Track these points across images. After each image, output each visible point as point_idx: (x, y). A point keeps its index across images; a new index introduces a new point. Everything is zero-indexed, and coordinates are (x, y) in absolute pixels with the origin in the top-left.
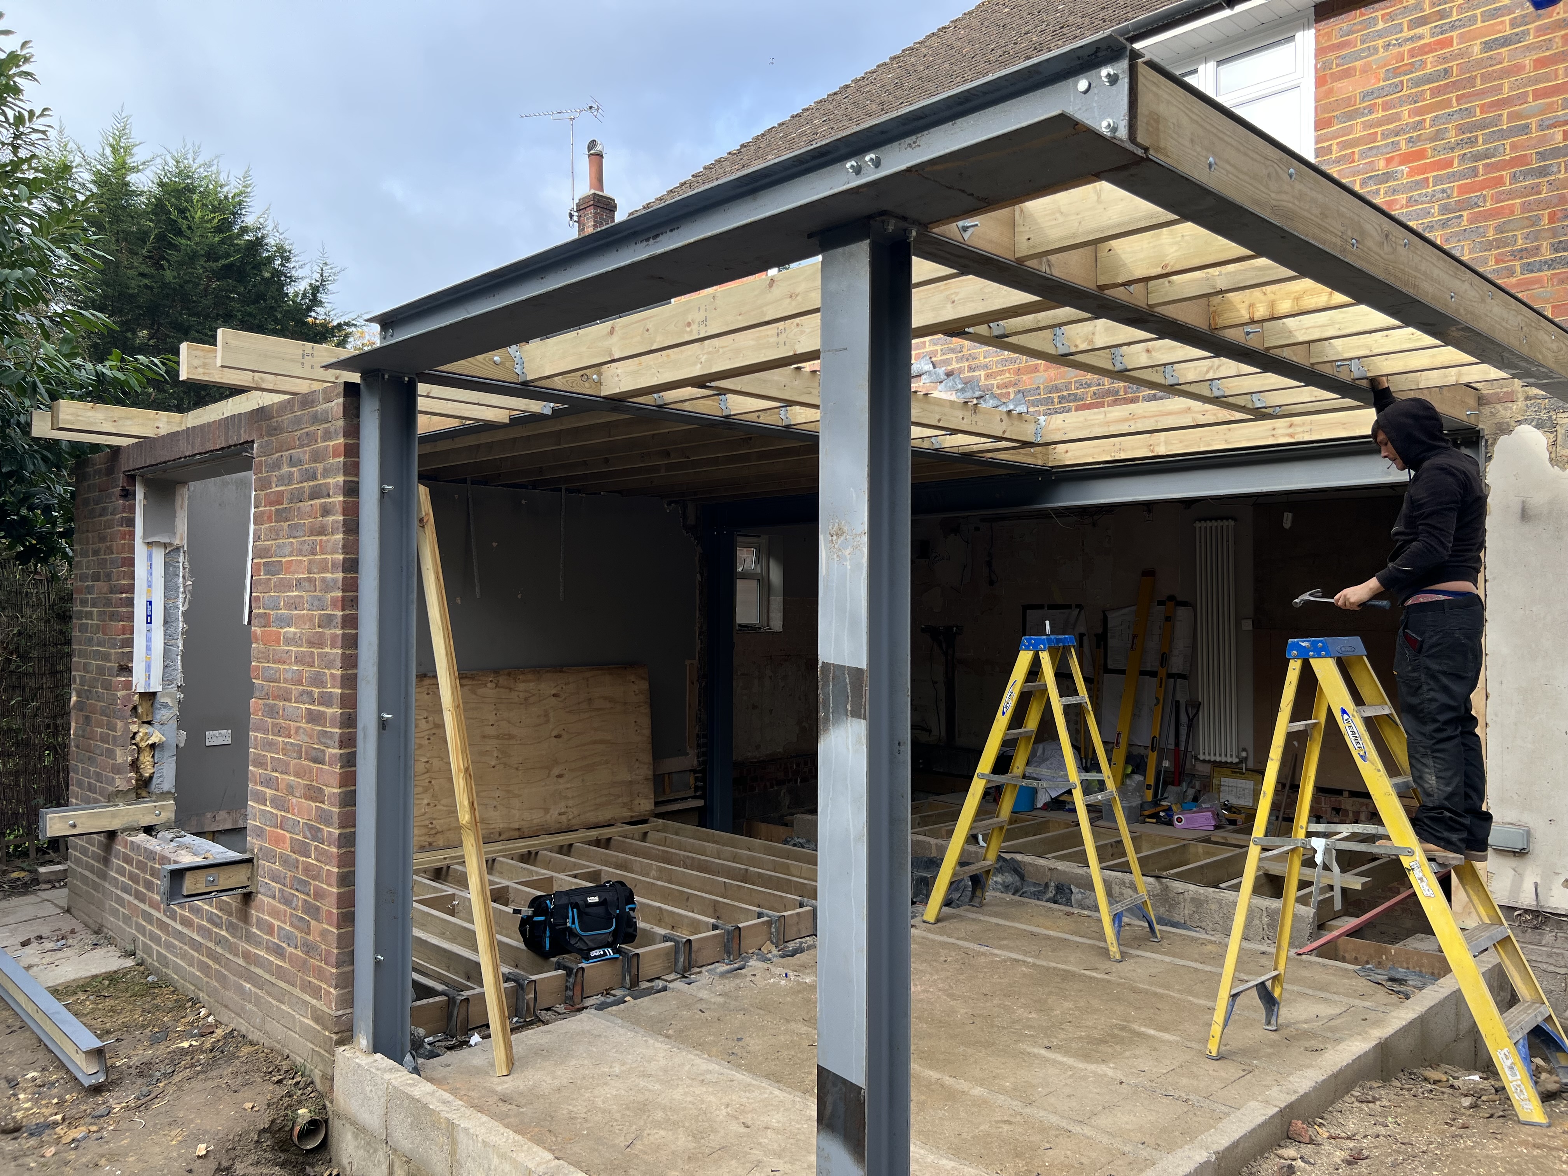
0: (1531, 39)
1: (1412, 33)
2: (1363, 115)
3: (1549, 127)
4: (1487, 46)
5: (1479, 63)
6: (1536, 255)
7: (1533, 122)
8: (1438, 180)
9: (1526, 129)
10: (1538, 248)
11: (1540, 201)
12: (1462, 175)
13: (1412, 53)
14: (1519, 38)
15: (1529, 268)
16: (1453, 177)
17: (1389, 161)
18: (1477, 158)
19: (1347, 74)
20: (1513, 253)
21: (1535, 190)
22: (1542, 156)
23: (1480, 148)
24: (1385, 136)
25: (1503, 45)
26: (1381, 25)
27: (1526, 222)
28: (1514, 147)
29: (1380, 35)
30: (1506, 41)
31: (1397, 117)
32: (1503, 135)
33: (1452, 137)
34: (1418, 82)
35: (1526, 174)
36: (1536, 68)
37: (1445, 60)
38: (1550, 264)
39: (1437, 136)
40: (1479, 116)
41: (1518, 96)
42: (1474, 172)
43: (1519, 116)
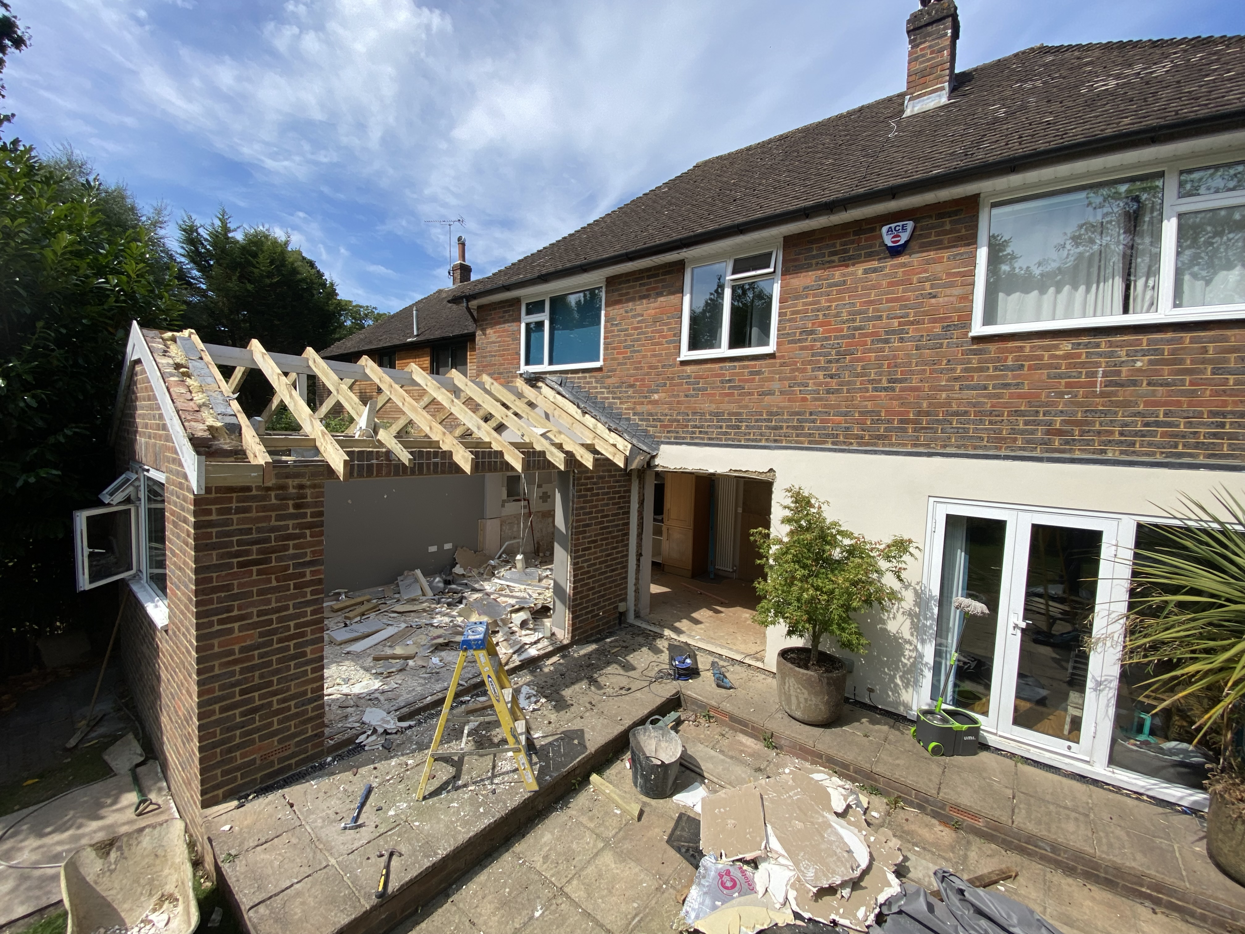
0: (886, 271)
1: (829, 259)
2: (803, 298)
3: (892, 318)
4: (865, 272)
5: (860, 280)
6: (879, 383)
7: (884, 315)
8: (836, 338)
9: (880, 318)
10: (881, 380)
11: (884, 356)
12: (848, 337)
13: (829, 269)
14: (880, 270)
15: (876, 389)
16: (843, 337)
17: (813, 324)
18: (856, 329)
19: (797, 276)
20: (869, 381)
21: (882, 350)
22: (887, 333)
23: (858, 324)
24: (813, 311)
25: (873, 272)
26: (814, 253)
27: (877, 366)
28: (874, 326)
29: (814, 257)
30: (875, 270)
31: (818, 302)
32: (869, 319)
33: (845, 316)
34: (830, 286)
35: (879, 341)
36: (887, 287)
38: (885, 389)
40: (858, 307)
41: (878, 300)
42: (854, 336)
43: (878, 310)
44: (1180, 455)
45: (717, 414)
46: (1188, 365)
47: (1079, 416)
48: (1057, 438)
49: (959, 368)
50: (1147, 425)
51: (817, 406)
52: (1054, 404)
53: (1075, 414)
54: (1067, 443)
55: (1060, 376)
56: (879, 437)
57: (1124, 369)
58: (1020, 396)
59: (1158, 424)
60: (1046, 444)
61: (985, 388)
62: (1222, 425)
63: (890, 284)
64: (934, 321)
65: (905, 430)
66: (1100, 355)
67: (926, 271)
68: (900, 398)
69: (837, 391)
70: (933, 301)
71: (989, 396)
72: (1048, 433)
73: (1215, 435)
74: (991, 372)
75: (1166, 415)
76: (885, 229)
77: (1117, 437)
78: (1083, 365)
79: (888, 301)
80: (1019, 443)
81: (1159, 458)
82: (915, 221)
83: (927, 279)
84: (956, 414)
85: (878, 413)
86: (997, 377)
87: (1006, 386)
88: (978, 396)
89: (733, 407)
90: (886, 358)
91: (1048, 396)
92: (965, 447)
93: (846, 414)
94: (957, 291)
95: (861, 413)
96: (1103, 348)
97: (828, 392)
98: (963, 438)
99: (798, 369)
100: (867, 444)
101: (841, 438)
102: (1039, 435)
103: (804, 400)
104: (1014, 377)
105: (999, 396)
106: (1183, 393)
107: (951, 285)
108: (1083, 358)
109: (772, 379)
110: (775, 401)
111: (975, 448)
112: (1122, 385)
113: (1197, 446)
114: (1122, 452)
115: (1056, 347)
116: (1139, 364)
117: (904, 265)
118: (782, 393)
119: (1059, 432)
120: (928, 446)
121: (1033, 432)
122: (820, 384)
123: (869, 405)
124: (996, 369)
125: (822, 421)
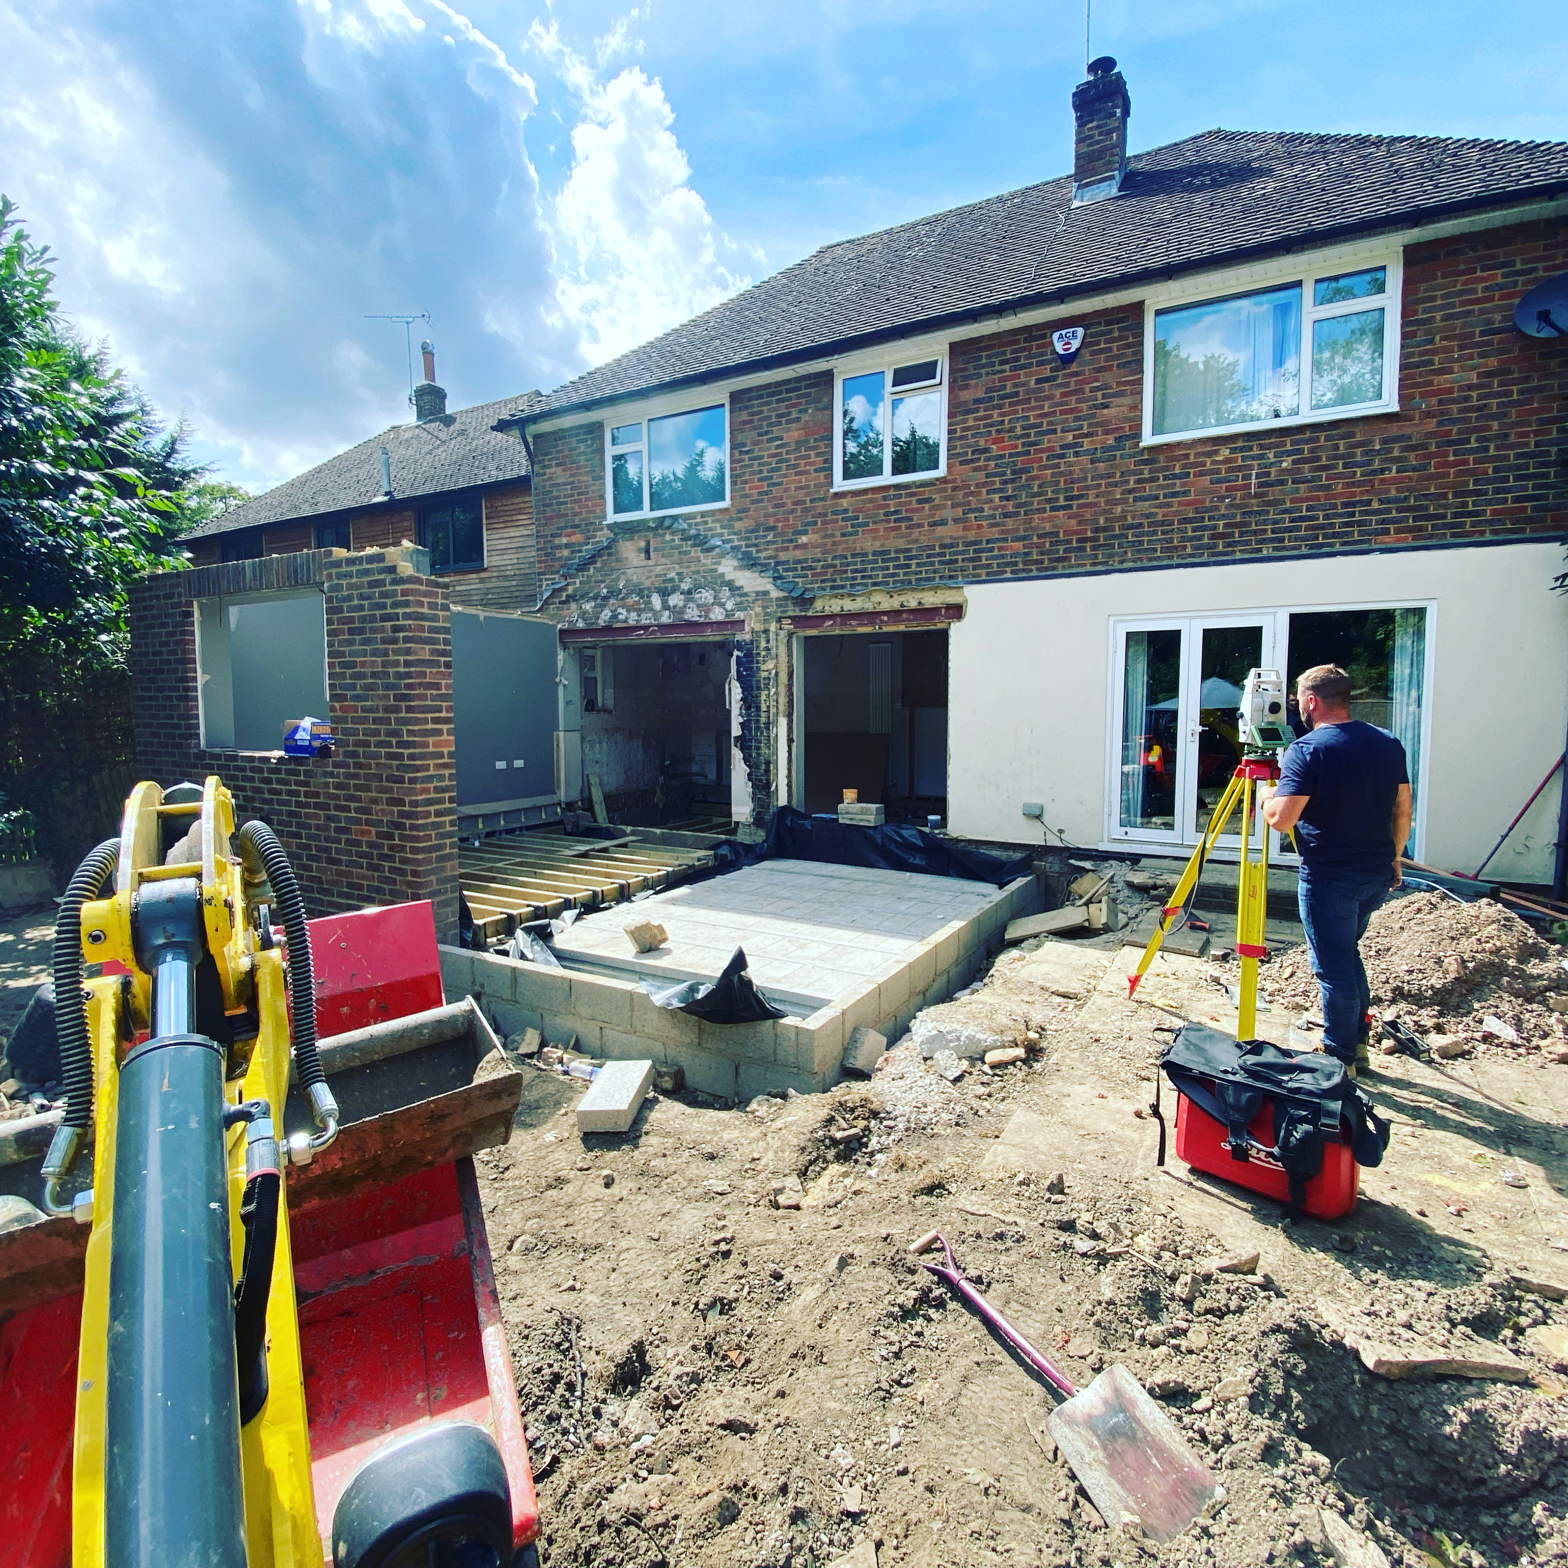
0: (1059, 381)
1: (1000, 368)
2: (974, 413)
3: (1066, 432)
4: (1038, 381)
5: (1034, 391)
6: (1057, 502)
7: (1059, 428)
8: (1011, 455)
9: (1054, 431)
10: (1058, 498)
11: (1060, 472)
12: (1023, 454)
13: (1000, 380)
14: (1054, 378)
15: (1053, 509)
16: (1018, 454)
17: (986, 441)
18: (1030, 445)
19: (965, 387)
20: (1046, 500)
21: (1057, 466)
22: (1062, 447)
23: (1032, 439)
24: (985, 426)
25: (1045, 382)
26: (984, 361)
27: (1053, 484)
28: (1049, 441)
29: (984, 366)
30: (1047, 380)
31: (991, 416)
32: (1044, 433)
33: (1019, 431)
34: (1002, 397)
35: (1054, 457)
36: (1061, 398)
37: (1016, 386)
38: (1063, 508)
39: (1011, 430)
40: (1032, 421)
41: (1052, 412)
42: (1029, 453)
43: (1052, 423)
44: (1321, 546)
45: (881, 553)
46: (1324, 462)
47: (1238, 519)
48: (1221, 542)
49: (1132, 479)
50: (1292, 520)
51: (994, 533)
52: (1217, 508)
53: (1234, 516)
54: (1229, 545)
55: (1220, 481)
56: (1058, 560)
57: (1273, 470)
58: (1188, 503)
59: (1302, 519)
60: (1211, 549)
61: (1157, 498)
62: (1353, 514)
63: (1063, 395)
64: (1106, 432)
65: (1083, 549)
66: (1253, 458)
67: (1097, 380)
68: (1077, 516)
69: (1016, 514)
70: (1105, 411)
71: (1160, 506)
72: (1213, 537)
73: (1347, 524)
74: (1161, 482)
75: (1308, 510)
76: (1056, 336)
77: (1270, 535)
78: (1239, 468)
79: (1062, 412)
80: (1189, 550)
81: (1304, 551)
82: (1086, 327)
83: (1098, 389)
84: (1131, 527)
85: (1057, 534)
86: (1167, 486)
87: (1175, 494)
88: (1151, 506)
89: (901, 544)
90: (1061, 474)
91: (1211, 502)
92: (1141, 559)
93: (1024, 538)
94: (1127, 401)
95: (1039, 536)
96: (1256, 452)
97: (1006, 515)
98: (1139, 551)
99: (972, 493)
100: (1047, 569)
101: (1021, 566)
102: (1206, 540)
103: (980, 527)
104: (1182, 485)
105: (1169, 505)
106: (1321, 488)
107: (1122, 394)
108: (1240, 463)
109: (943, 507)
110: (948, 532)
111: (1150, 560)
112: (1272, 485)
113: (1334, 536)
114: (1274, 549)
115: (1216, 452)
116: (1284, 465)
117: (1076, 374)
118: (955, 521)
120: (1106, 563)
121: (1200, 538)
122: (996, 508)
123: (1048, 527)
124: (1165, 478)
125: (1000, 549)
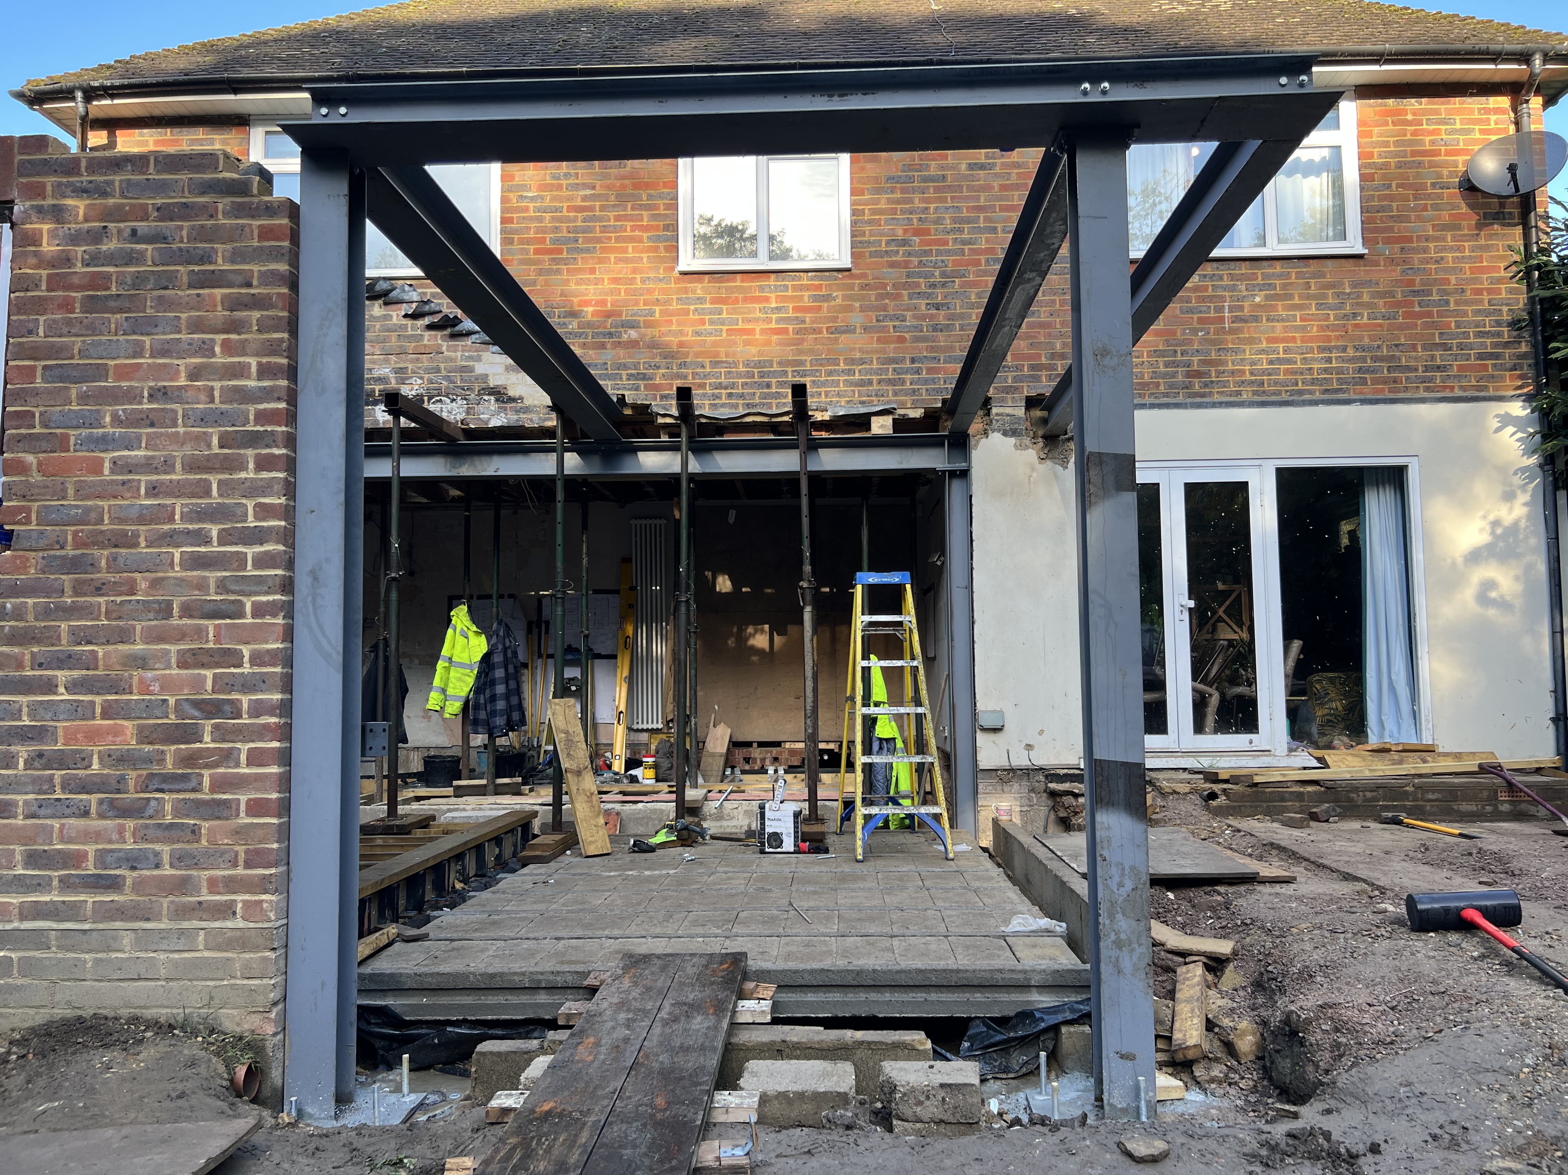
0: (997, 170)
2: (886, 193)
4: (970, 168)
5: (965, 178)
8: (939, 253)
9: (994, 230)
12: (955, 253)
14: (990, 167)
16: (948, 252)
17: (906, 231)
18: (964, 242)
23: (966, 236)
24: (903, 212)
25: (980, 170)
28: (987, 241)
30: (982, 168)
31: (910, 201)
32: (980, 230)
33: (948, 224)
34: (925, 180)
36: (1000, 190)
37: (943, 168)
39: (938, 222)
40: (965, 214)
41: (989, 207)
42: (962, 252)
43: (990, 221)
44: (1301, 392)
45: (759, 363)
46: (1296, 301)
47: (1213, 355)
48: (1196, 380)
50: (1271, 362)
51: (921, 348)
52: (1190, 342)
53: (1208, 352)
54: (1206, 385)
55: (1191, 311)
57: (1246, 304)
58: (1158, 334)
59: (1280, 361)
60: (1187, 388)
62: (1329, 360)
63: (1003, 188)
65: (1038, 378)
66: (1224, 288)
69: (948, 327)
72: (1188, 375)
73: (1325, 370)
75: (1285, 352)
77: (1248, 377)
78: (1211, 298)
80: (1162, 388)
81: (1285, 397)
91: (1184, 334)
96: (1226, 282)
97: (935, 328)
99: (888, 295)
102: (1180, 378)
103: (901, 340)
106: (1297, 329)
108: (1210, 292)
109: (848, 309)
110: (856, 343)
112: (1246, 321)
113: (1313, 382)
114: (1255, 393)
116: (1258, 299)
117: (1017, 166)
118: (866, 329)
119: (1198, 374)
121: (1174, 375)
122: (923, 318)
125: (930, 369)
